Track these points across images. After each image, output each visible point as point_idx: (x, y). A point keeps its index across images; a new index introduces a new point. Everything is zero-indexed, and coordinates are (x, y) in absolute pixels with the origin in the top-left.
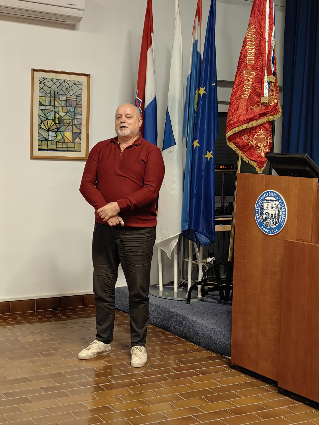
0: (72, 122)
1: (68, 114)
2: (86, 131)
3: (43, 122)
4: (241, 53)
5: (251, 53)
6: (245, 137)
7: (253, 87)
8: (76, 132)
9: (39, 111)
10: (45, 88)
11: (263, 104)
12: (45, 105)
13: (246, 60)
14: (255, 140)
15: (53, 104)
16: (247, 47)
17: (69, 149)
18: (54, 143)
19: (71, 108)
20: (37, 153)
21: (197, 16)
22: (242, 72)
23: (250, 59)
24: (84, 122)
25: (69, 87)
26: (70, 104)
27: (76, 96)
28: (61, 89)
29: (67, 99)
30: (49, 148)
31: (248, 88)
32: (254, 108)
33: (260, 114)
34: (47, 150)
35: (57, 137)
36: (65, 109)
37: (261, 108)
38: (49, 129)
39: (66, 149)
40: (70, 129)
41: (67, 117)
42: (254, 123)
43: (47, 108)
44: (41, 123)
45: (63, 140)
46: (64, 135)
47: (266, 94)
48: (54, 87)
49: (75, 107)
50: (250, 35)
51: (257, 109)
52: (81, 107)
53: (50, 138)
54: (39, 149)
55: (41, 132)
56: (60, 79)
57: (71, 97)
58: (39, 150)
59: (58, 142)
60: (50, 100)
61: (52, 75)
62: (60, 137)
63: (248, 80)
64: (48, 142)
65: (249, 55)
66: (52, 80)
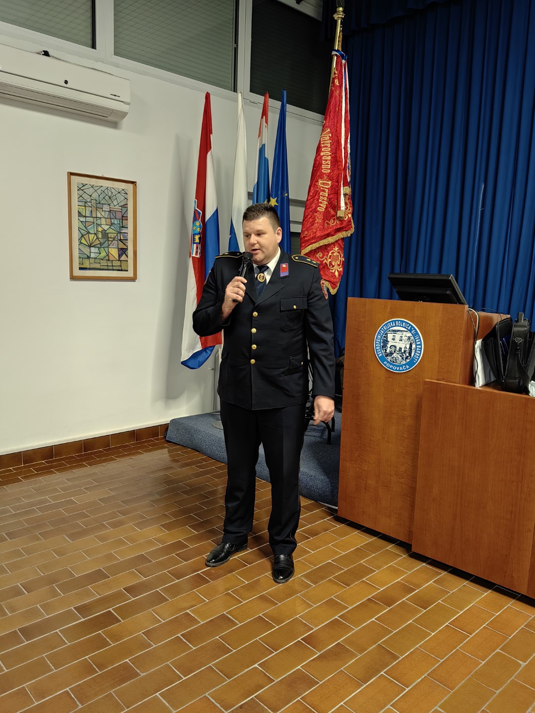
0: (117, 237)
1: (112, 227)
2: (134, 247)
3: (84, 236)
4: (315, 160)
5: (326, 160)
6: (319, 255)
7: (329, 199)
8: (121, 248)
9: (79, 222)
10: (86, 197)
11: (338, 218)
12: (85, 217)
13: (322, 169)
14: (330, 258)
15: (94, 215)
16: (322, 154)
17: (114, 268)
18: (97, 261)
19: (116, 220)
20: (77, 273)
21: (264, 117)
22: (317, 181)
23: (326, 168)
24: (130, 237)
25: (112, 195)
26: (114, 215)
27: (121, 206)
28: (104, 198)
29: (111, 209)
30: (92, 266)
31: (323, 200)
32: (330, 223)
33: (336, 229)
34: (90, 269)
35: (100, 253)
36: (108, 220)
37: (337, 223)
38: (91, 244)
39: (111, 268)
40: (115, 245)
41: (111, 231)
42: (331, 240)
43: (88, 219)
44: (82, 237)
45: (107, 257)
46: (108, 251)
47: (343, 207)
48: (95, 196)
49: (120, 219)
50: (325, 140)
51: (333, 223)
52: (127, 220)
53: (93, 255)
54: (79, 268)
55: (82, 247)
56: (102, 186)
57: (115, 207)
58: (81, 269)
59: (102, 260)
60: (91, 210)
61: (93, 181)
62: (103, 254)
63: (324, 191)
64: (91, 259)
65: (324, 162)
66: (92, 187)
